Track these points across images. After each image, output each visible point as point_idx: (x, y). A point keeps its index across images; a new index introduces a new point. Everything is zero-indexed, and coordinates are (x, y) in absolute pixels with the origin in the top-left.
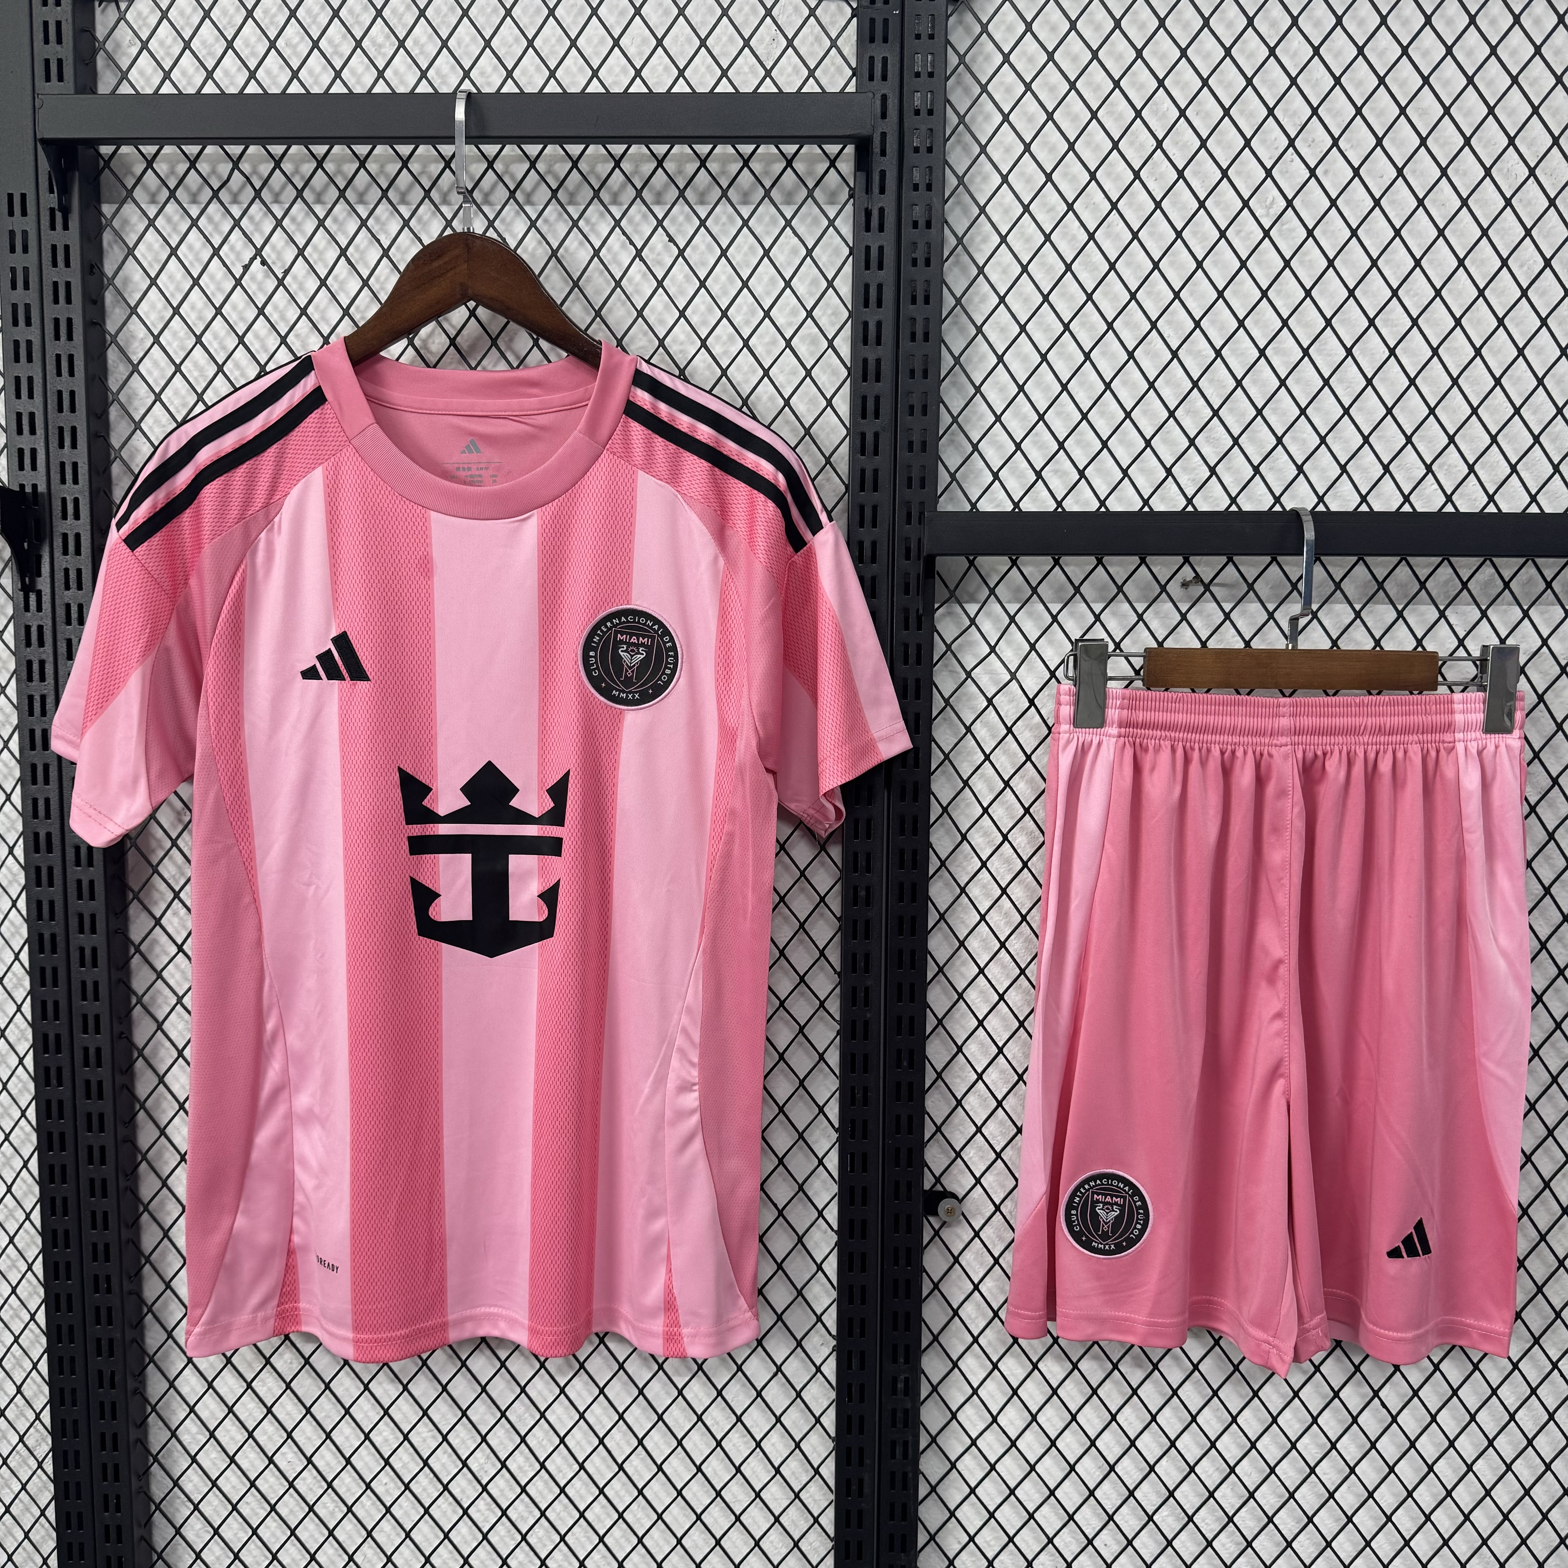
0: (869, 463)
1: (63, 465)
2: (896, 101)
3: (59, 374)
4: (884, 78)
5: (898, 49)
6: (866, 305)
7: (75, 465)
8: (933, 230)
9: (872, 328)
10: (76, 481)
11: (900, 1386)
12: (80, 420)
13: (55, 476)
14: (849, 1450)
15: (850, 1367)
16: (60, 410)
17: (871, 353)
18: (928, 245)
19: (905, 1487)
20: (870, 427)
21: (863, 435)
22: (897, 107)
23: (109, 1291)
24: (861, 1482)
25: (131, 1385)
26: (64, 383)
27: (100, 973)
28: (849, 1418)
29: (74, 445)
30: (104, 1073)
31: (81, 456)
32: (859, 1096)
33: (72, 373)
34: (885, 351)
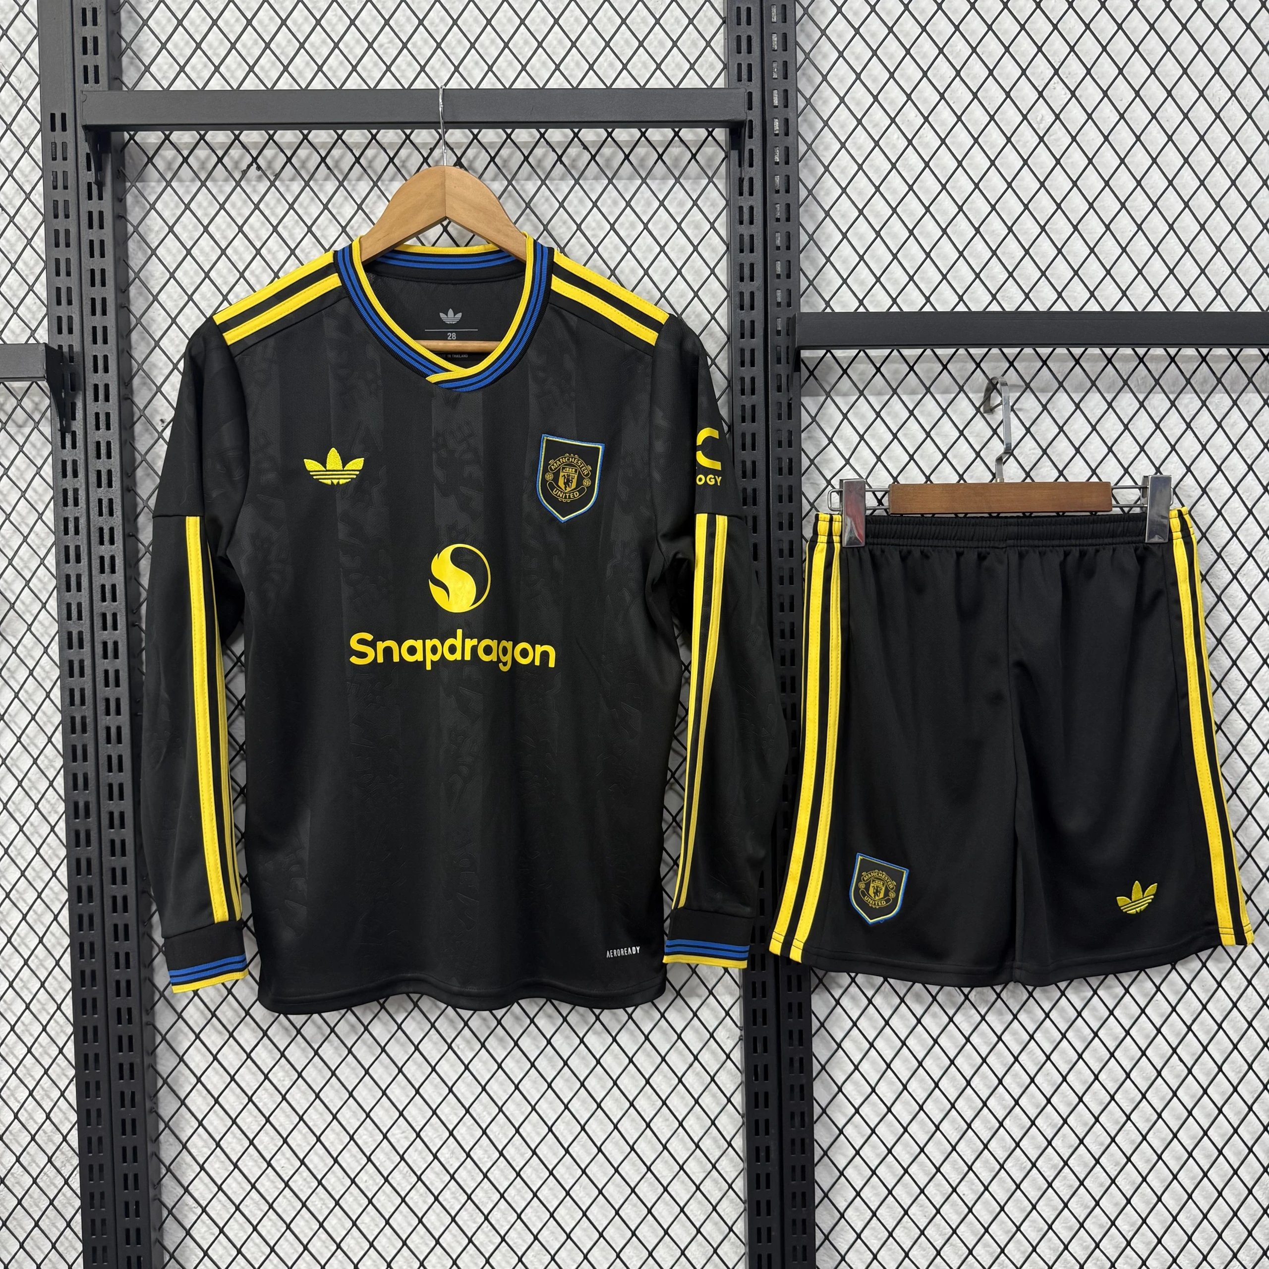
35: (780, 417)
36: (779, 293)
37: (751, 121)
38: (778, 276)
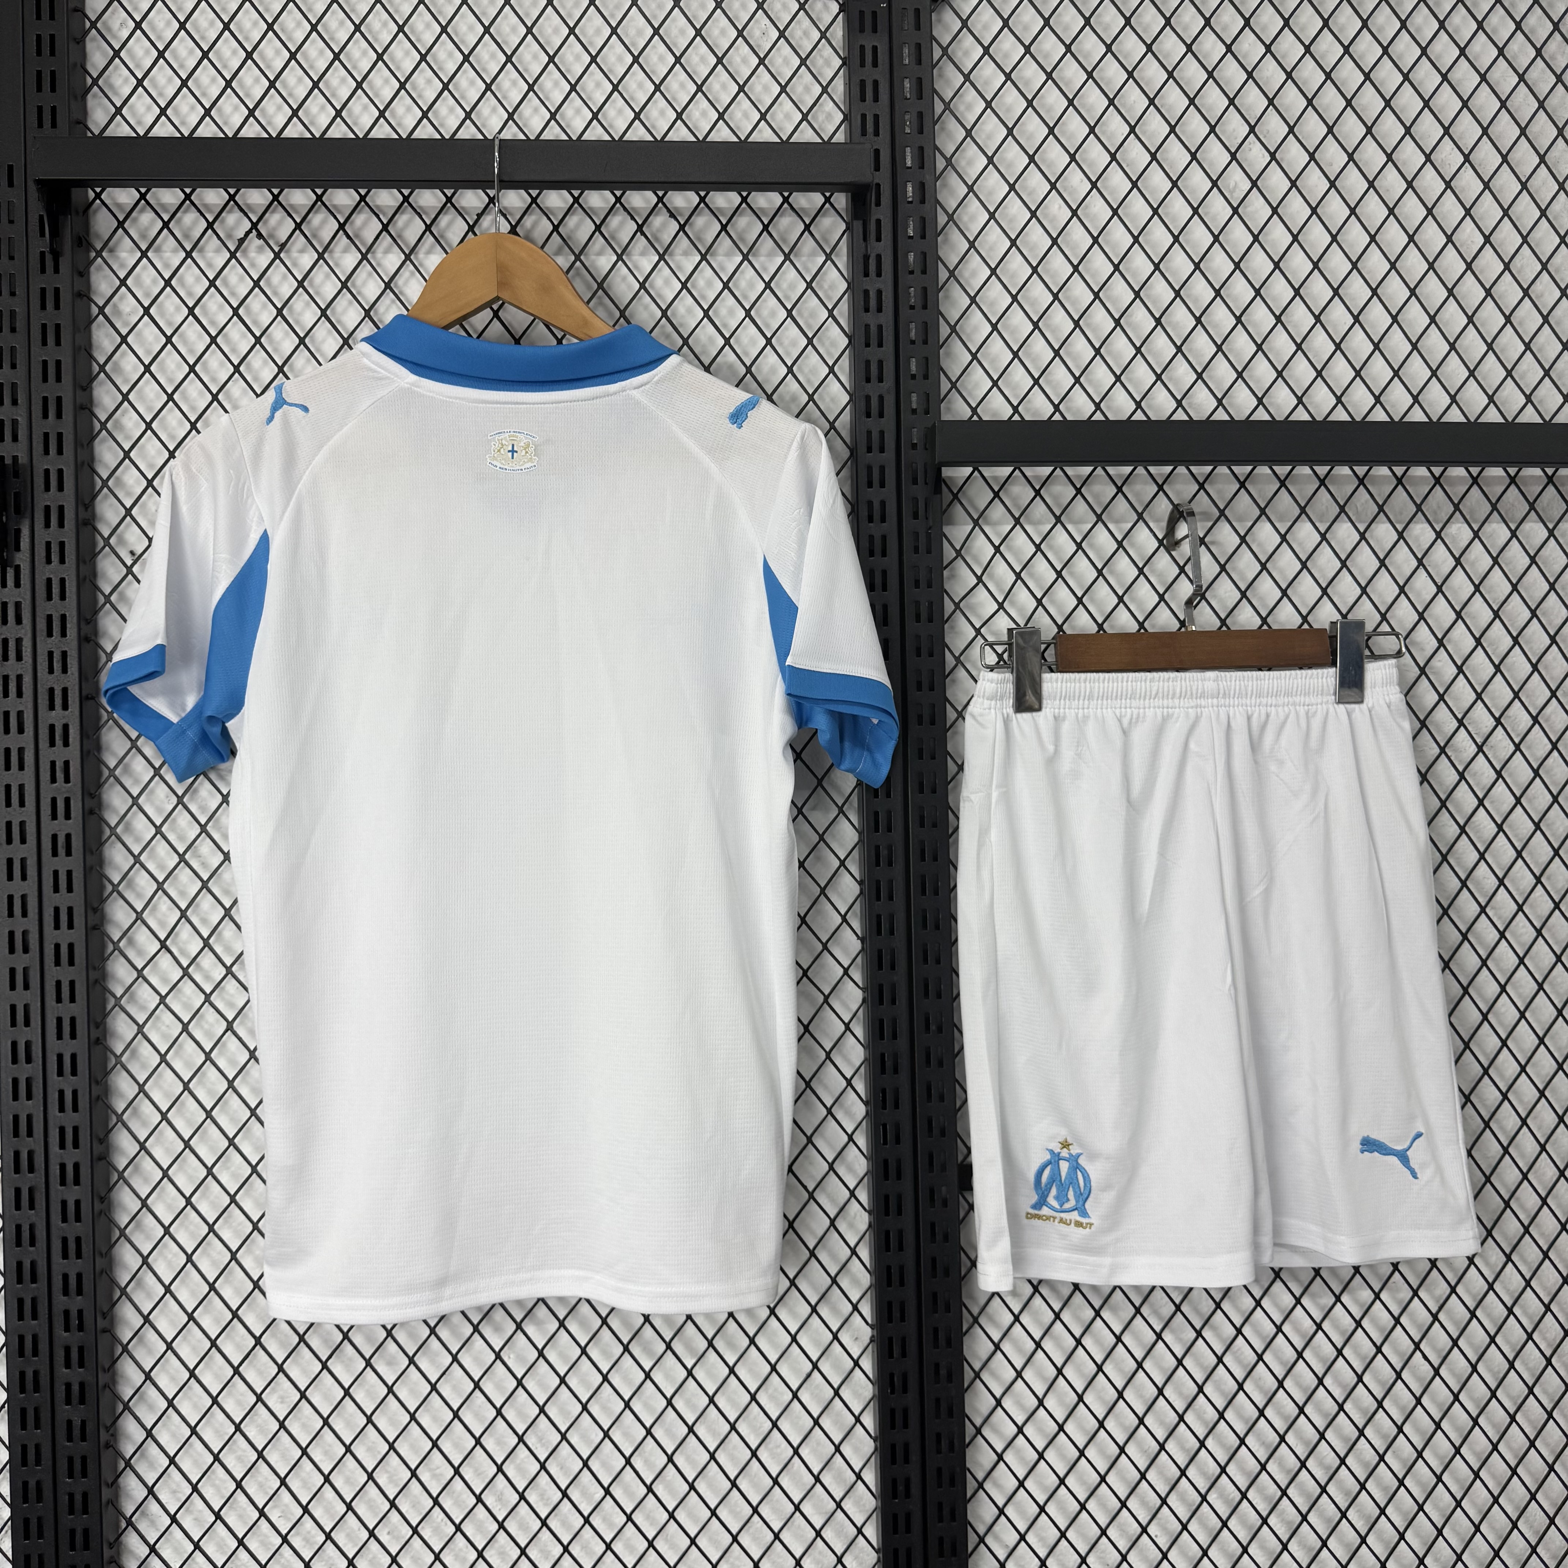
0: (874, 425)
1: (46, 436)
2: (887, 86)
3: (44, 343)
4: (875, 64)
5: (887, 39)
6: (866, 274)
7: (60, 436)
8: (927, 205)
9: (873, 295)
10: (60, 452)
11: (943, 1372)
12: (66, 390)
13: (38, 447)
14: (893, 1447)
15: (891, 1355)
16: (45, 379)
17: (872, 319)
18: (923, 220)
19: (952, 1483)
20: (873, 390)
21: (868, 398)
22: (887, 91)
23: (81, 1328)
24: (908, 1482)
25: (104, 1436)
26: (51, 353)
27: (77, 973)
28: (893, 1412)
29: (59, 415)
30: (81, 1082)
31: (66, 426)
32: (889, 1064)
33: (58, 343)
34: (886, 318)
35: (916, 550)
36: (914, 397)
37: (878, 185)
38: (913, 377)
